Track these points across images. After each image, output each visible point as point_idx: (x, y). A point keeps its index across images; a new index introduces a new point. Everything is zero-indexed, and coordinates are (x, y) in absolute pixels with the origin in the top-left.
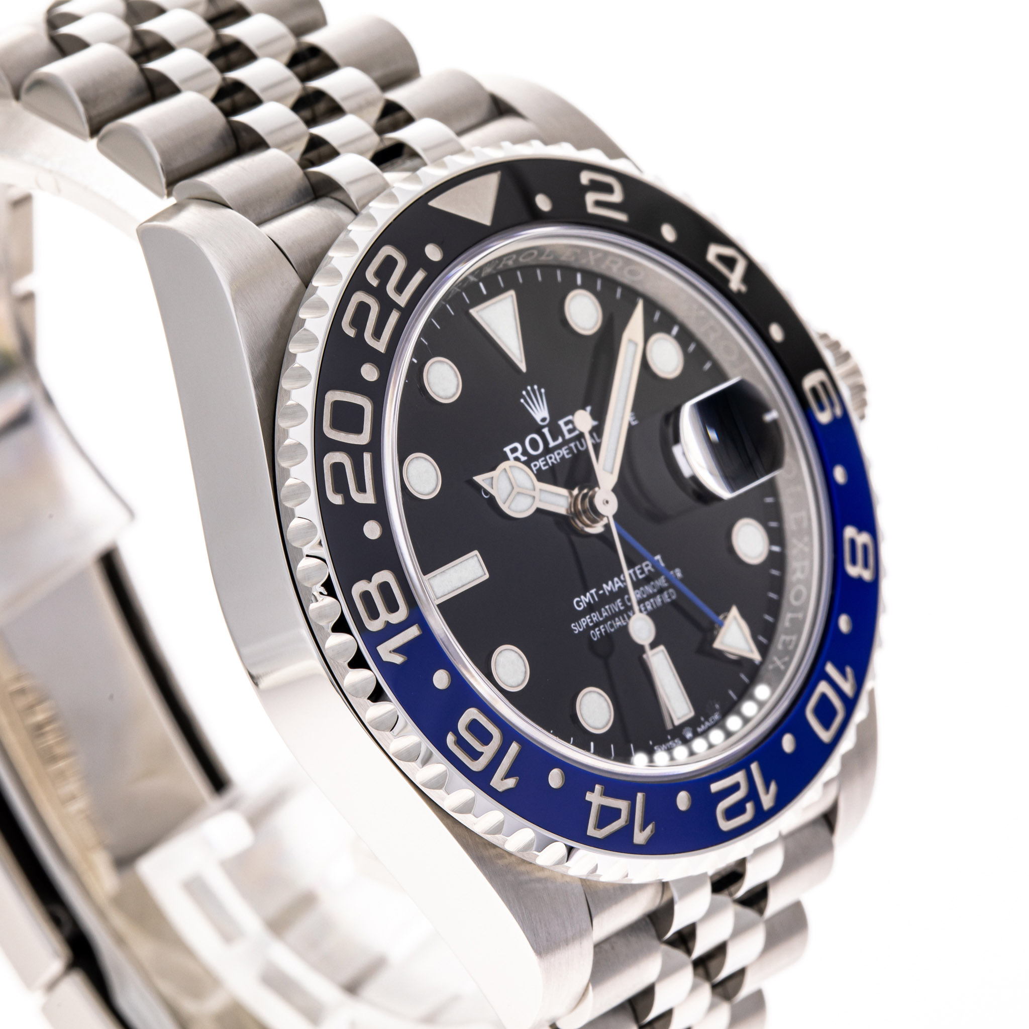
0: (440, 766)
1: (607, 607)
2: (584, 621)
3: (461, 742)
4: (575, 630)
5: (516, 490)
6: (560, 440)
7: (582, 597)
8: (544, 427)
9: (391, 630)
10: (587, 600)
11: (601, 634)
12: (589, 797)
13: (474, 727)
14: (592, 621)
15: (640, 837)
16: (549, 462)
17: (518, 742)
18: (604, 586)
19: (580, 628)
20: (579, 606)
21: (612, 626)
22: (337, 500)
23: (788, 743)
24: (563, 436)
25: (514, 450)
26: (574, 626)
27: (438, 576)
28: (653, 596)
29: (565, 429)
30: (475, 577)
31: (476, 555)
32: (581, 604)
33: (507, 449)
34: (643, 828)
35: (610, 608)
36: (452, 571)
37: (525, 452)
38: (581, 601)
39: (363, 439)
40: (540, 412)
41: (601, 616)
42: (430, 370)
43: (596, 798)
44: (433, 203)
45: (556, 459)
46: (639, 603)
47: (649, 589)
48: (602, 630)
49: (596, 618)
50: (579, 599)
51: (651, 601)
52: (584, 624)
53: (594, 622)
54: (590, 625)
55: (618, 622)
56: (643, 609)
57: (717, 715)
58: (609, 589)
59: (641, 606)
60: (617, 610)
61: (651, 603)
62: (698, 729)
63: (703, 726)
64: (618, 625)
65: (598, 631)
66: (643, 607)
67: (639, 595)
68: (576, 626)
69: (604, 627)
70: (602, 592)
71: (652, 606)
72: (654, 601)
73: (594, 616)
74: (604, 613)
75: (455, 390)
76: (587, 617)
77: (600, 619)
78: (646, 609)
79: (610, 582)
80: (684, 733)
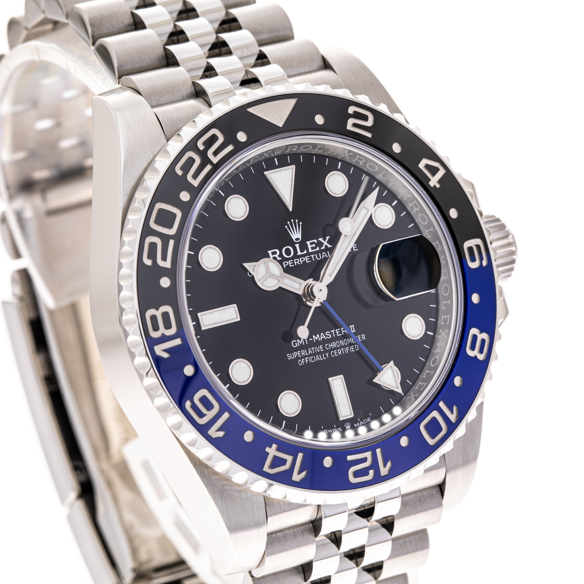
0: (179, 417)
1: (313, 348)
2: (296, 354)
3: (194, 407)
4: (289, 358)
5: (268, 274)
6: (305, 252)
7: (298, 340)
9: (164, 339)
10: (301, 343)
11: (305, 362)
12: (267, 449)
13: (204, 400)
15: (297, 477)
16: (295, 263)
17: (229, 412)
18: (314, 336)
19: (293, 357)
20: (295, 345)
21: (313, 359)
22: (148, 262)
23: (404, 441)
24: (308, 250)
26: (289, 355)
27: (207, 314)
28: (345, 347)
29: (310, 247)
30: (231, 318)
31: (235, 307)
32: (296, 344)
33: (270, 252)
34: (300, 472)
35: (314, 349)
36: (217, 313)
38: (297, 342)
39: (172, 232)
40: (296, 235)
41: (308, 352)
42: (231, 201)
43: (272, 451)
44: (250, 110)
46: (333, 349)
47: (342, 343)
48: (306, 361)
49: (304, 353)
50: (296, 341)
51: (342, 349)
52: (295, 355)
53: (302, 355)
54: (299, 356)
55: (318, 358)
56: (335, 353)
57: (369, 419)
58: (317, 339)
59: (335, 351)
60: (319, 351)
61: (342, 350)
62: (355, 425)
63: (358, 423)
64: (317, 359)
65: (303, 360)
66: (336, 352)
67: (335, 345)
68: (290, 356)
69: (308, 359)
70: (311, 339)
71: (342, 352)
72: (344, 350)
73: (303, 352)
74: (310, 351)
75: (243, 214)
76: (298, 352)
77: (307, 354)
78: (337, 354)
79: (318, 335)
80: (345, 425)
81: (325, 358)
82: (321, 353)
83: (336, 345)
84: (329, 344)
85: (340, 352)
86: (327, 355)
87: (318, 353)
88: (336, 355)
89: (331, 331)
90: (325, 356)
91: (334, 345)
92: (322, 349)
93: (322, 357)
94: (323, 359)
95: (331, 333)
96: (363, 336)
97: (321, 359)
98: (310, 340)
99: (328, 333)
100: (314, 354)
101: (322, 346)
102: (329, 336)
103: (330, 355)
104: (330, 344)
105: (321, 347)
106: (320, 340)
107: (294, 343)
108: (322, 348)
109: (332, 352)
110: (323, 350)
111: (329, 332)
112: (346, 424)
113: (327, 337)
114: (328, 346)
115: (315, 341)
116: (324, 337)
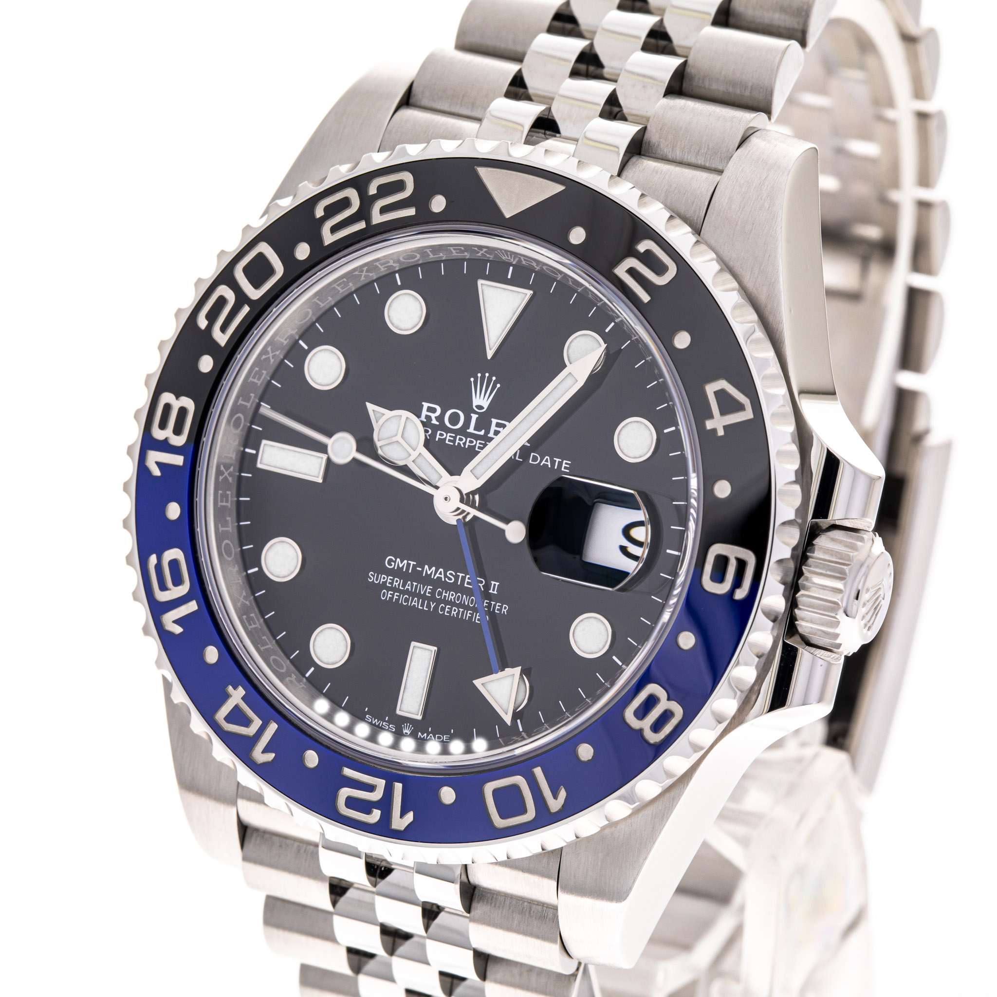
1: (415, 584)
2: (384, 578)
3: (159, 568)
4: (371, 579)
5: (399, 438)
6: (482, 433)
7: (398, 560)
8: (476, 413)
10: (401, 566)
11: (391, 599)
12: (230, 690)
13: (174, 566)
14: (392, 583)
15: (258, 755)
17: (198, 603)
18: (426, 567)
19: (377, 580)
20: (390, 564)
21: (407, 600)
22: (202, 323)
23: (447, 795)
25: (430, 410)
26: (372, 574)
27: (277, 449)
28: (467, 608)
29: (493, 428)
30: (307, 473)
31: (322, 458)
32: (393, 564)
33: (426, 405)
34: (265, 751)
35: (416, 586)
36: (291, 453)
37: (440, 418)
38: (395, 562)
40: (481, 400)
41: (404, 586)
42: (401, 297)
43: (236, 696)
45: (465, 444)
46: (447, 602)
47: (465, 599)
48: (395, 597)
49: (397, 584)
50: (394, 560)
51: (460, 609)
52: (382, 580)
53: (392, 585)
54: (388, 585)
55: (415, 602)
56: (447, 610)
57: (446, 737)
58: (429, 573)
59: (447, 606)
60: (422, 593)
61: (459, 611)
62: (420, 733)
63: (425, 734)
64: (413, 603)
65: (391, 594)
66: (448, 608)
67: (452, 598)
68: (374, 576)
69: (399, 596)
70: (420, 569)
71: (458, 614)
72: (463, 612)
73: (397, 581)
74: (408, 586)
75: (410, 327)
76: (389, 577)
77: (401, 588)
78: (450, 612)
79: (434, 568)
80: (403, 726)
81: (426, 608)
82: (424, 597)
83: (454, 598)
84: (444, 591)
85: (455, 613)
86: (432, 606)
87: (419, 596)
88: (447, 613)
89: (458, 574)
90: (429, 606)
91: (450, 597)
92: (429, 593)
93: (422, 605)
94: (422, 608)
95: (457, 577)
96: (505, 608)
97: (419, 607)
98: (418, 569)
99: (451, 574)
100: (413, 594)
101: (432, 587)
102: (450, 579)
103: (436, 608)
104: (446, 593)
105: (430, 589)
106: (432, 577)
107: (390, 561)
108: (430, 591)
109: (442, 606)
110: (430, 595)
111: (454, 574)
112: (405, 724)
113: (447, 579)
114: (440, 594)
115: (424, 575)
116: (442, 576)
